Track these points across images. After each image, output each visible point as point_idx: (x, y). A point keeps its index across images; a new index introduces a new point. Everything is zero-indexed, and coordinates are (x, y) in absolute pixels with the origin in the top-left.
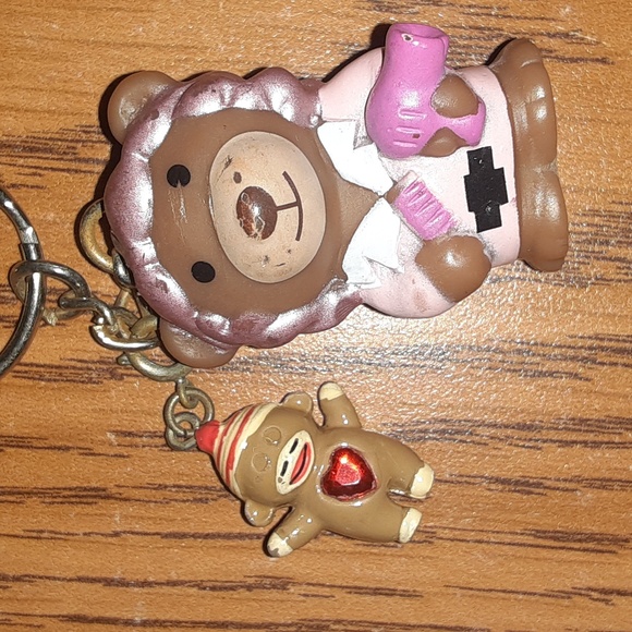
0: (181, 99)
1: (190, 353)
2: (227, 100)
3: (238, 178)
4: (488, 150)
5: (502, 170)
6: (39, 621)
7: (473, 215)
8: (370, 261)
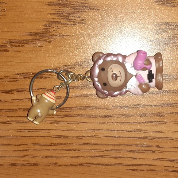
0: (105, 57)
1: (101, 96)
2: (112, 58)
3: (112, 71)
4: (152, 71)
5: (153, 74)
6: (100, 137)
7: (148, 80)
8: (131, 85)
